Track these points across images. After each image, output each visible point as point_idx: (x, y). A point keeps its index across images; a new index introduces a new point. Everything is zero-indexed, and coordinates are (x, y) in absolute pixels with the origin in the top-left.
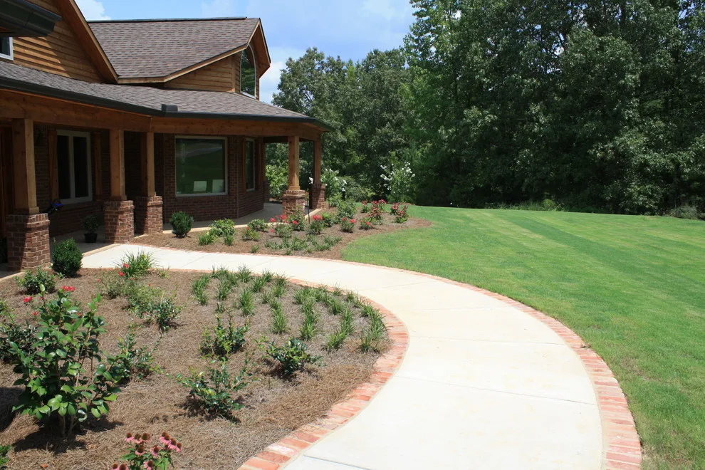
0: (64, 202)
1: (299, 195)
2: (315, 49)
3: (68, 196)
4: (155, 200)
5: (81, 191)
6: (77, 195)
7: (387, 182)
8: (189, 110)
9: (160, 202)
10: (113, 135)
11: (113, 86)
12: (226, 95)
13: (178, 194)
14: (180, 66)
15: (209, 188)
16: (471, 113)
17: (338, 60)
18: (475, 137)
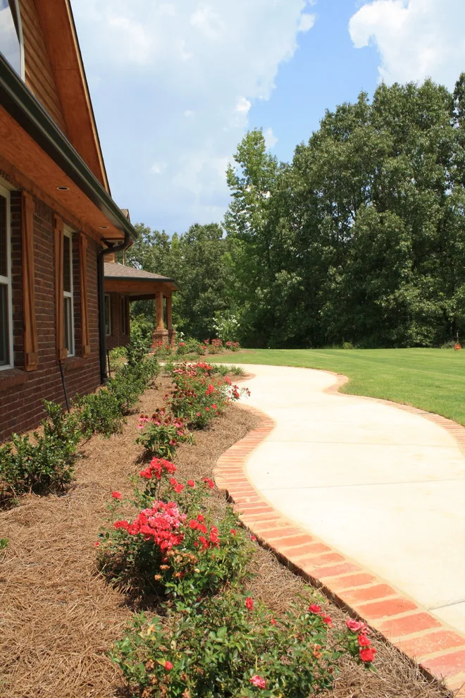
2: (143, 225)
16: (282, 275)
17: (163, 234)
18: (285, 295)
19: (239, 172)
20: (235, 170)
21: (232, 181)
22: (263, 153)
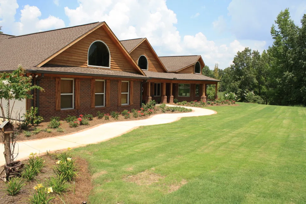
0: (155, 96)
1: (204, 97)
2: (248, 48)
3: (156, 95)
4: (172, 96)
5: (158, 94)
6: (158, 95)
7: (245, 96)
8: (180, 79)
9: (173, 97)
10: (164, 84)
11: (166, 73)
12: (190, 74)
13: (179, 96)
14: (180, 68)
15: (186, 95)
16: (287, 73)
17: (257, 52)
18: (287, 82)
19: (277, 28)
20: (275, 27)
21: (273, 32)
22: (288, 20)
